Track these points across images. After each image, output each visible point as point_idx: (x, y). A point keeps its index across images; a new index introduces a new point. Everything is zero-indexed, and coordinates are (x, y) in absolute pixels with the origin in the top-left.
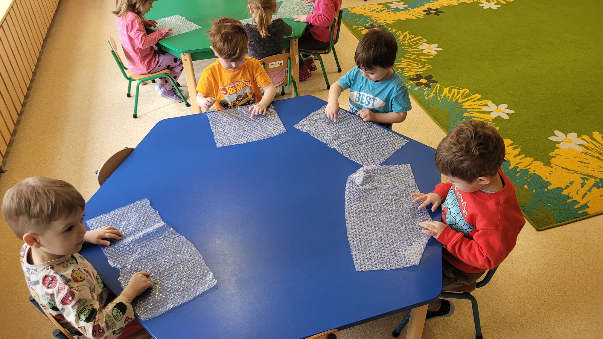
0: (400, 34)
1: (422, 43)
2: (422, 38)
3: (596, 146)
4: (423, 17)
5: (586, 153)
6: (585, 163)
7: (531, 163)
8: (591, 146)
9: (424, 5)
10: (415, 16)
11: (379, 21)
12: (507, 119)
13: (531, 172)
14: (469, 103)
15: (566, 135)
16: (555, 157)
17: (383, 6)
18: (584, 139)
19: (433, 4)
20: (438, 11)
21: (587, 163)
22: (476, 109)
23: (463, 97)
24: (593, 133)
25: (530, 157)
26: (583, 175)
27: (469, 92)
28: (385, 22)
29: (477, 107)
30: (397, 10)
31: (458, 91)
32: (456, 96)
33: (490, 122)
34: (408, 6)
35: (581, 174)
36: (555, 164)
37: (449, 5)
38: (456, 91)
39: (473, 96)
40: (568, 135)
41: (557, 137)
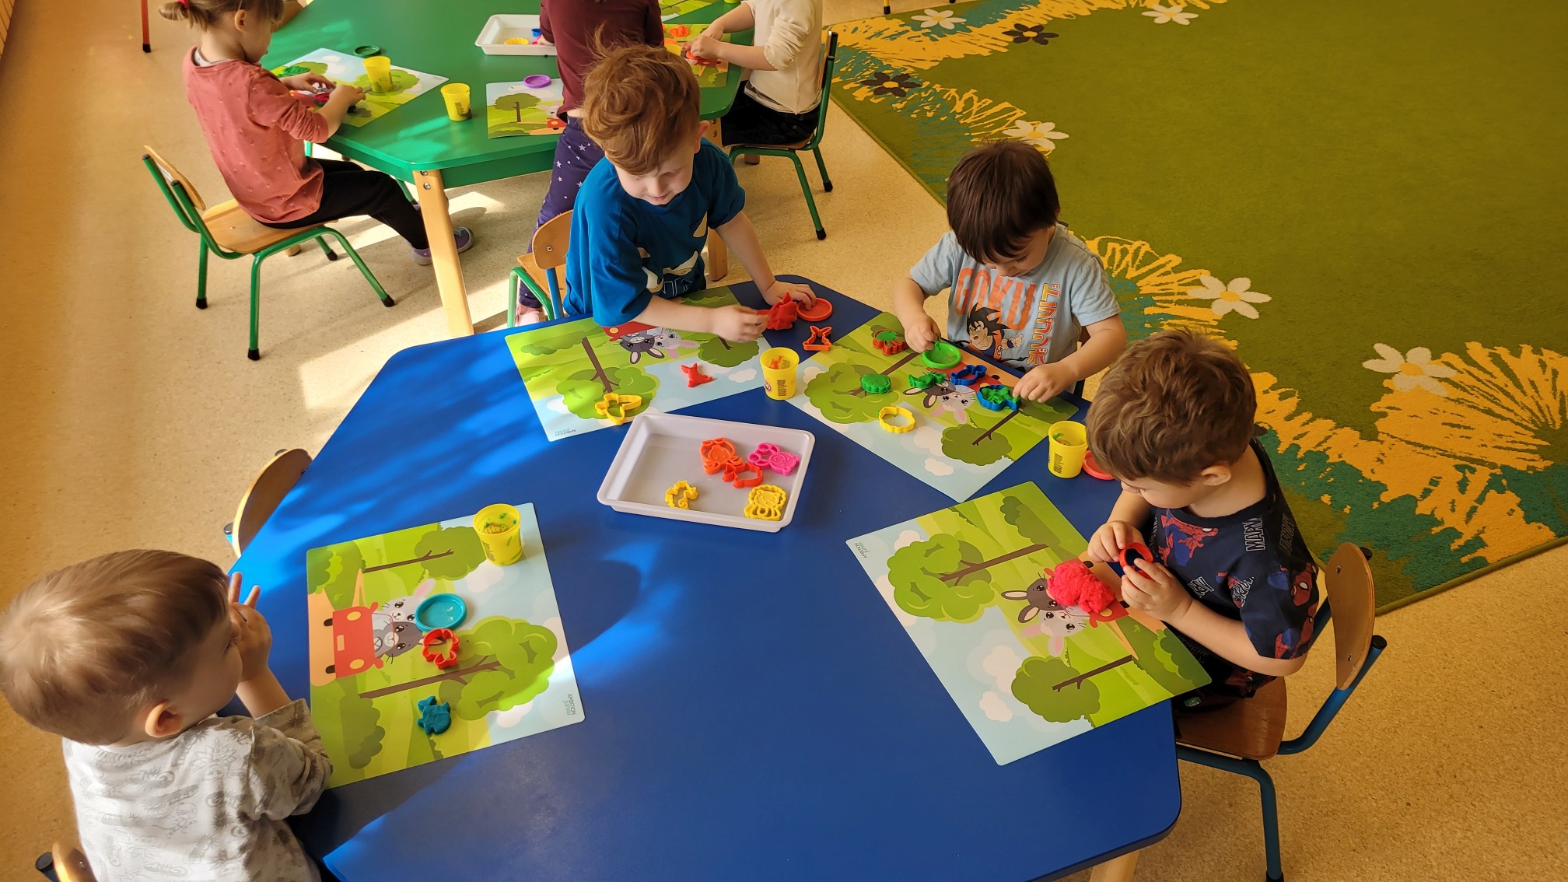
0: (954, 97)
1: (1014, 121)
2: (1011, 106)
3: (1479, 380)
4: (1005, 50)
5: (1458, 401)
6: (1459, 426)
7: (1330, 433)
8: (1468, 380)
9: (1006, 17)
10: (987, 46)
11: (897, 64)
12: (1254, 318)
13: (1333, 458)
14: (1153, 278)
15: (1404, 354)
16: (1384, 415)
17: (900, 21)
18: (1448, 364)
19: (1028, 12)
20: (1044, 31)
21: (1466, 428)
22: (1173, 294)
23: (1137, 263)
24: (1468, 345)
25: (1326, 418)
26: (1460, 458)
27: (1150, 250)
28: (912, 64)
29: (1176, 288)
30: (938, 31)
31: (1122, 247)
32: (1121, 261)
33: (1213, 327)
34: (965, 20)
35: (1455, 457)
36: (1388, 434)
37: (1069, 16)
38: (1118, 247)
39: (1162, 260)
40: (1410, 353)
41: (1383, 361)
